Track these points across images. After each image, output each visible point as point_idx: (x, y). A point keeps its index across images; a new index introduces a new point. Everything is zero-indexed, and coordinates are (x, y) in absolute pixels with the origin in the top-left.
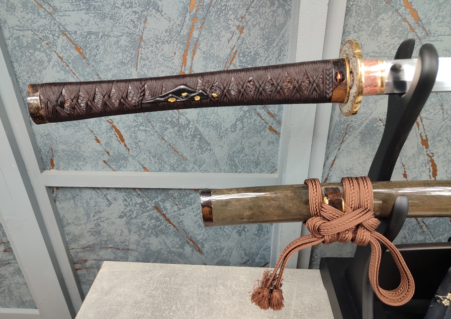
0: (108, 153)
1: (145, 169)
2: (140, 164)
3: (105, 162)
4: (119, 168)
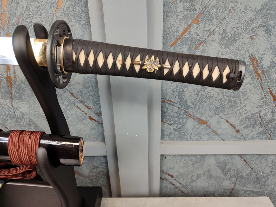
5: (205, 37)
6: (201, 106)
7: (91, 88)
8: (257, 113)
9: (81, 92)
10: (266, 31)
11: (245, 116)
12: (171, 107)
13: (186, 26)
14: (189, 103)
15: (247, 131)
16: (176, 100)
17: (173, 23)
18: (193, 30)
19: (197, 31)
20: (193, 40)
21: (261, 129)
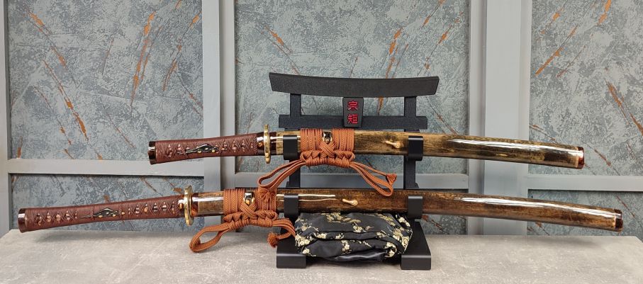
0: (70, 142)
1: (100, 158)
2: (96, 152)
3: (66, 150)
4: (77, 157)
5: (565, 67)
6: (567, 133)
7: (459, 111)
8: (625, 142)
9: (449, 115)
10: (618, 63)
11: (614, 145)
12: (537, 133)
13: (549, 58)
14: (555, 130)
15: (618, 163)
16: (542, 126)
17: (537, 55)
18: (555, 61)
19: (559, 62)
20: (555, 69)
21: (633, 162)
